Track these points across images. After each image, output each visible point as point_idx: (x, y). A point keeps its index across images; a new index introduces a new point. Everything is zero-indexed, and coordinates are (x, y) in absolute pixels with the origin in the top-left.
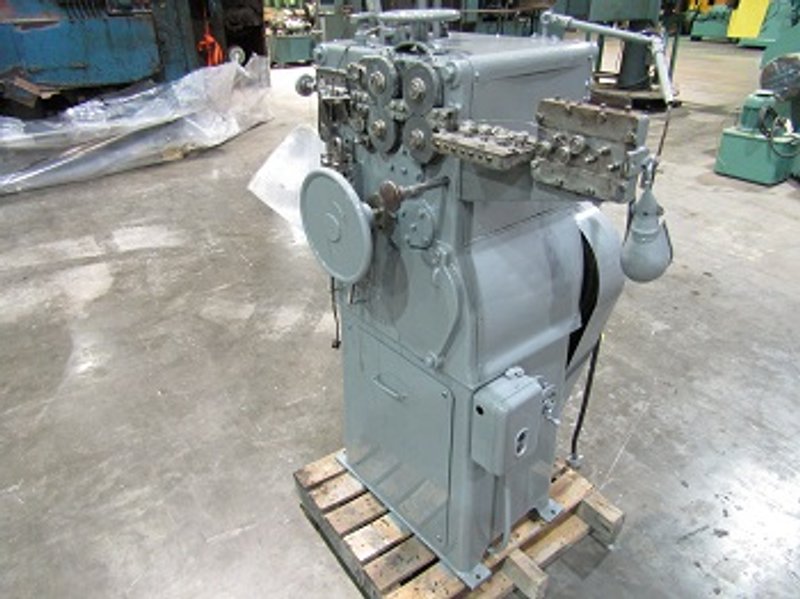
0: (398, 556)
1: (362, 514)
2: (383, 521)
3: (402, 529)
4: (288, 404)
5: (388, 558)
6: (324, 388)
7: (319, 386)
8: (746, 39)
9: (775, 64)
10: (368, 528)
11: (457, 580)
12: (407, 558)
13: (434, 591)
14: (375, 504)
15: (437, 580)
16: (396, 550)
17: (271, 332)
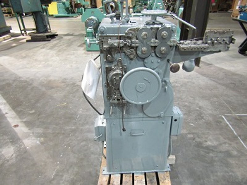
0: (150, 180)
1: (129, 180)
2: (136, 177)
3: (142, 174)
4: (53, 177)
5: (149, 183)
6: (58, 163)
7: (55, 163)
8: (55, 15)
9: (88, 20)
10: (135, 182)
11: (166, 172)
12: (152, 179)
13: (166, 179)
14: (129, 175)
15: (163, 176)
16: (148, 180)
17: (8, 161)
